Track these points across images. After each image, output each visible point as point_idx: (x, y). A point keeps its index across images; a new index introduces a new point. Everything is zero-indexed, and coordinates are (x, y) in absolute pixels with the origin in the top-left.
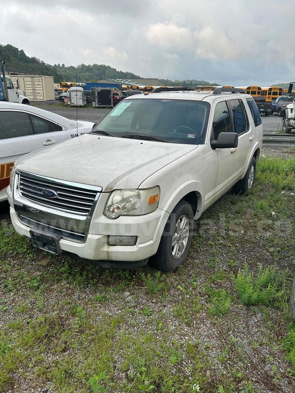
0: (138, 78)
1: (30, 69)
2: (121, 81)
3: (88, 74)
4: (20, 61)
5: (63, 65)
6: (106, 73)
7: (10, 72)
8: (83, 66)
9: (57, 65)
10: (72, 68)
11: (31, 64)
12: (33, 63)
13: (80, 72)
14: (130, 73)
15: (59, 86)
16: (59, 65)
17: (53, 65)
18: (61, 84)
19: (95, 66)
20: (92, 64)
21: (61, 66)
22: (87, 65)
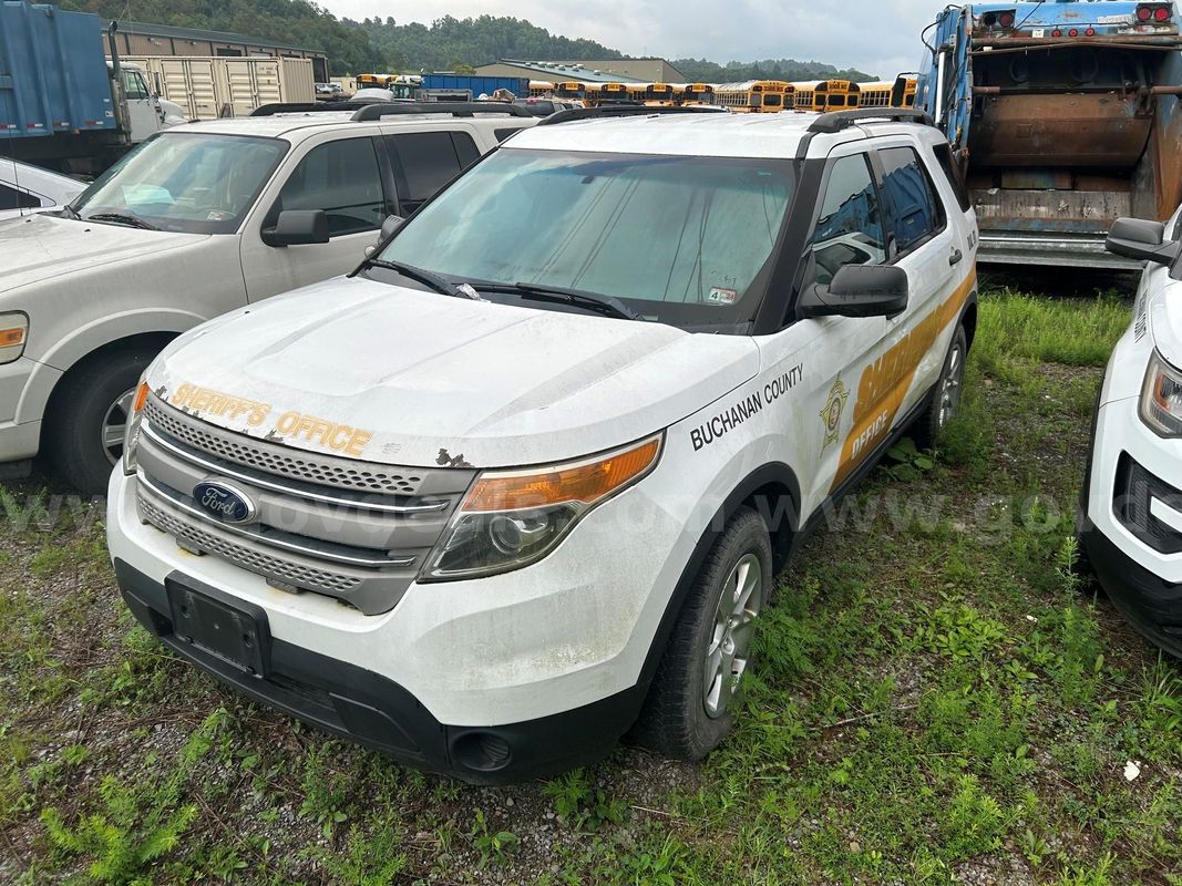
0: (614, 56)
1: (290, 35)
2: (552, 67)
3: (462, 46)
4: (259, 11)
5: (391, 20)
6: (517, 42)
7: (215, 47)
8: (449, 21)
9: (372, 19)
10: (416, 29)
11: (292, 18)
12: (299, 18)
13: (441, 42)
14: (589, 43)
15: (354, 85)
16: (378, 20)
17: (361, 20)
18: (359, 81)
19: (485, 20)
20: (475, 17)
21: (384, 22)
22: (460, 19)
